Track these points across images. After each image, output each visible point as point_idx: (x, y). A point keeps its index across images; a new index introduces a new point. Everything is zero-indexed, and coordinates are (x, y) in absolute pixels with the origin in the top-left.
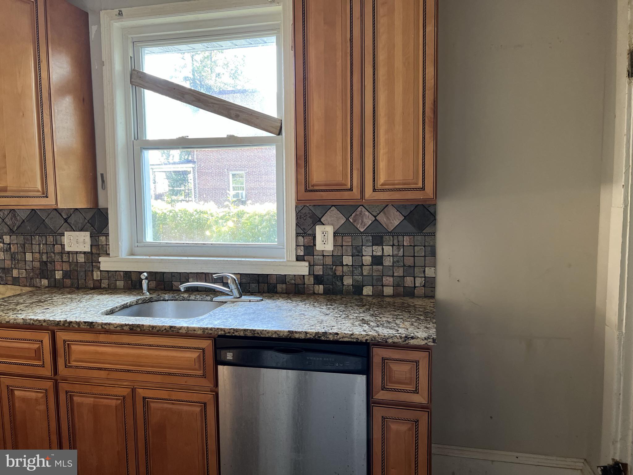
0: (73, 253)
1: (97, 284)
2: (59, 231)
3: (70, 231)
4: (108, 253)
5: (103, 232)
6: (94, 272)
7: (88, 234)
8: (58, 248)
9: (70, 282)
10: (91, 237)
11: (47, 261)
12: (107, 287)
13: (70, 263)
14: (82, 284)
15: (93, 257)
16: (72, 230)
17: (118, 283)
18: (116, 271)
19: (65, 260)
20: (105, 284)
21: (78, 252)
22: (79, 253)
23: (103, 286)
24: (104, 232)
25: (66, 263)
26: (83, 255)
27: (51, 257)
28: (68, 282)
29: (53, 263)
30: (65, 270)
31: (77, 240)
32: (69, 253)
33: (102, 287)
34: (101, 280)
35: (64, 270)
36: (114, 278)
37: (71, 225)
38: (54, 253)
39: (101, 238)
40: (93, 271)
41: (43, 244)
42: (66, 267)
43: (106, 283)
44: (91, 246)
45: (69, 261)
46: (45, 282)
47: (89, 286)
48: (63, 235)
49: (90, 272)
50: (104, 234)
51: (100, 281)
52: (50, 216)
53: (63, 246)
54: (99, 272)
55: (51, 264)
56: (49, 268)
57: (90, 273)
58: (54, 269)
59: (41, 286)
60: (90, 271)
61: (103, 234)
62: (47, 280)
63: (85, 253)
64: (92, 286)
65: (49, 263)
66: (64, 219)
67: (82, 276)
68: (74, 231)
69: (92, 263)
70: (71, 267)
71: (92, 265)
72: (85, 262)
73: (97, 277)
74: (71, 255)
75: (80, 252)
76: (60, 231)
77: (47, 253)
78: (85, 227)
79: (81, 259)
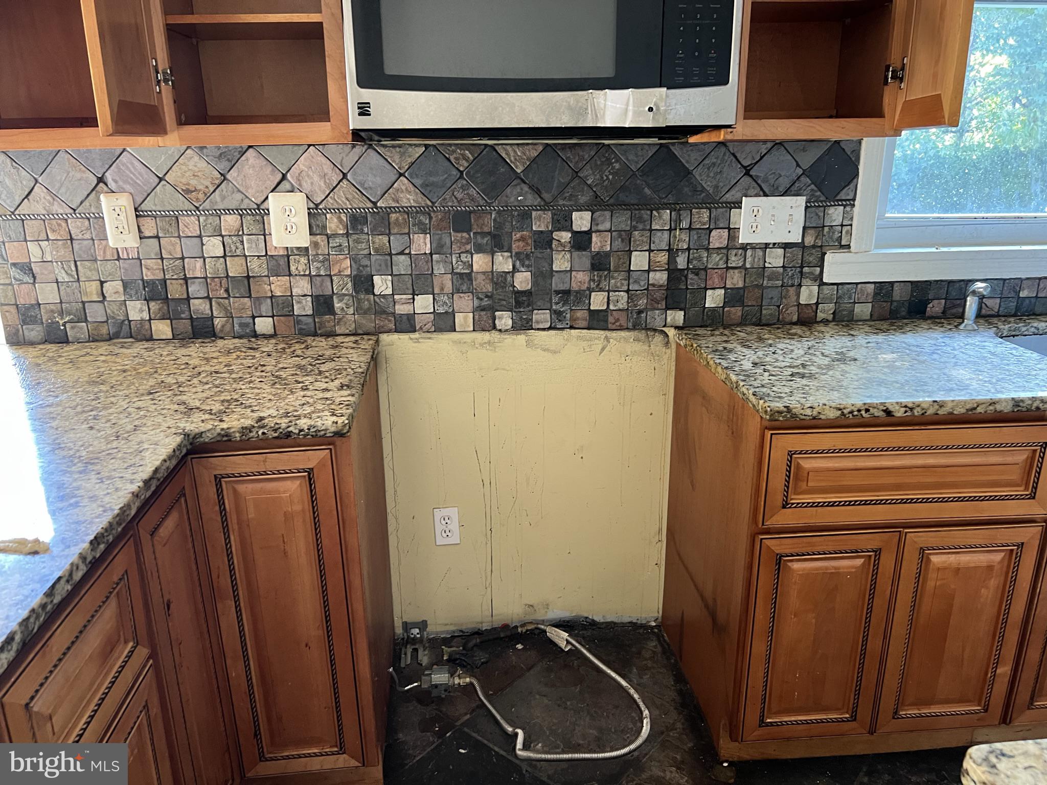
0: (753, 247)
1: (809, 312)
2: (727, 196)
3: (757, 195)
4: (843, 243)
5: (838, 198)
6: (803, 288)
7: (801, 201)
8: (718, 238)
9: (740, 314)
10: (807, 207)
11: (688, 268)
12: (830, 317)
13: (746, 269)
14: (771, 315)
15: (805, 254)
16: (761, 193)
17: (858, 308)
18: (857, 284)
19: (734, 265)
20: (826, 311)
21: (769, 244)
22: (771, 246)
23: (821, 316)
24: (842, 196)
25: (736, 271)
26: (780, 251)
27: (699, 259)
28: (736, 312)
29: (703, 272)
30: (732, 286)
31: (773, 215)
32: (744, 247)
33: (818, 319)
34: (817, 304)
35: (727, 286)
36: (850, 298)
37: (759, 182)
38: (707, 249)
39: (831, 210)
40: (800, 285)
41: (680, 229)
42: (736, 280)
43: (830, 310)
44: (805, 228)
45: (743, 267)
46: (678, 317)
47: (788, 319)
48: (738, 205)
49: (794, 288)
50: (841, 200)
51: (814, 307)
52: (706, 162)
53: (733, 232)
54: (816, 288)
55: (697, 274)
56: (692, 284)
57: (792, 291)
58: (703, 286)
59: (664, 326)
60: (793, 285)
61: (838, 201)
62: (682, 313)
63: (786, 246)
64: (795, 318)
65: (693, 273)
66: (745, 167)
67: (772, 298)
68: (766, 195)
69: (802, 267)
70: (747, 280)
71: (801, 272)
72: (783, 267)
73: (810, 296)
74: (749, 253)
75: (774, 244)
76: (729, 197)
77: (689, 249)
78: (797, 185)
79: (775, 259)
